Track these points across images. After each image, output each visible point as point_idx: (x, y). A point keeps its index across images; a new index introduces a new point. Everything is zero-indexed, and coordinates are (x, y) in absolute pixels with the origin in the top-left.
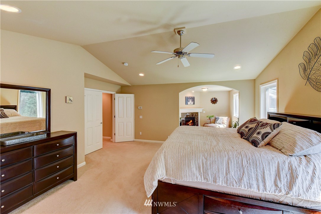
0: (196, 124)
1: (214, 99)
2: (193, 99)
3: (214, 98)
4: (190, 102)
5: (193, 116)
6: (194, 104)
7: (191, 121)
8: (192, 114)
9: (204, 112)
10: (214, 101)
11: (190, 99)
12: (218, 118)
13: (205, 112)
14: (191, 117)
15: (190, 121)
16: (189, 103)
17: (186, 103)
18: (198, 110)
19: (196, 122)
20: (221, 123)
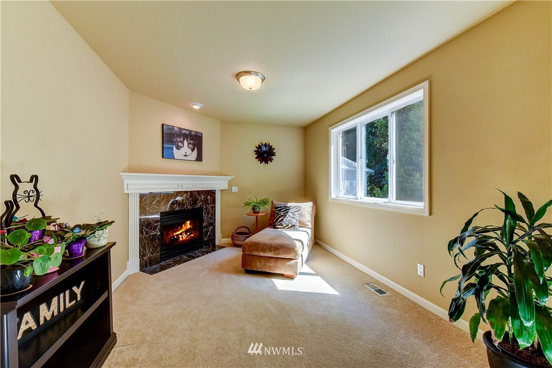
0: (207, 232)
1: (264, 149)
2: (196, 141)
3: (266, 145)
4: (185, 150)
5: (195, 203)
6: (199, 158)
7: (188, 225)
8: (193, 195)
9: (235, 189)
10: (265, 154)
11: (186, 136)
12: (287, 209)
13: (237, 191)
14: (189, 207)
15: (184, 223)
16: (177, 153)
17: (166, 154)
18: (217, 184)
19: (207, 227)
20: (298, 224)
